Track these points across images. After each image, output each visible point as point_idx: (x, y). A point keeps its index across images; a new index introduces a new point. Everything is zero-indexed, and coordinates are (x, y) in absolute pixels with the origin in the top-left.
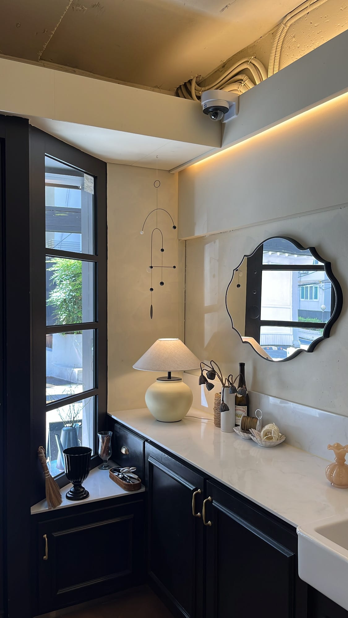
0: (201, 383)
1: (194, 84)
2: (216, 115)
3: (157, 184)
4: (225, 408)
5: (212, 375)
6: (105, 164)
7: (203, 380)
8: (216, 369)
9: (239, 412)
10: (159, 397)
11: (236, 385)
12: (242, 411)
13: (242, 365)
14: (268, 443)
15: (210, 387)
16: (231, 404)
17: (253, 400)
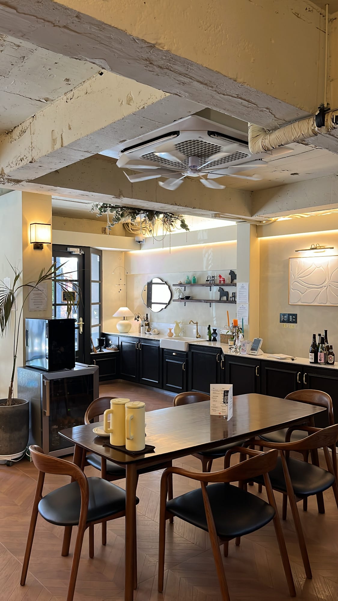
0: (135, 320)
1: (130, 224)
2: (139, 242)
3: (120, 259)
4: (142, 326)
5: (138, 317)
6: (102, 251)
7: (136, 319)
8: (140, 316)
9: (146, 328)
10: (122, 325)
11: (146, 319)
12: (147, 327)
13: (147, 314)
14: (155, 333)
15: (138, 320)
16: (144, 325)
17: (150, 324)
